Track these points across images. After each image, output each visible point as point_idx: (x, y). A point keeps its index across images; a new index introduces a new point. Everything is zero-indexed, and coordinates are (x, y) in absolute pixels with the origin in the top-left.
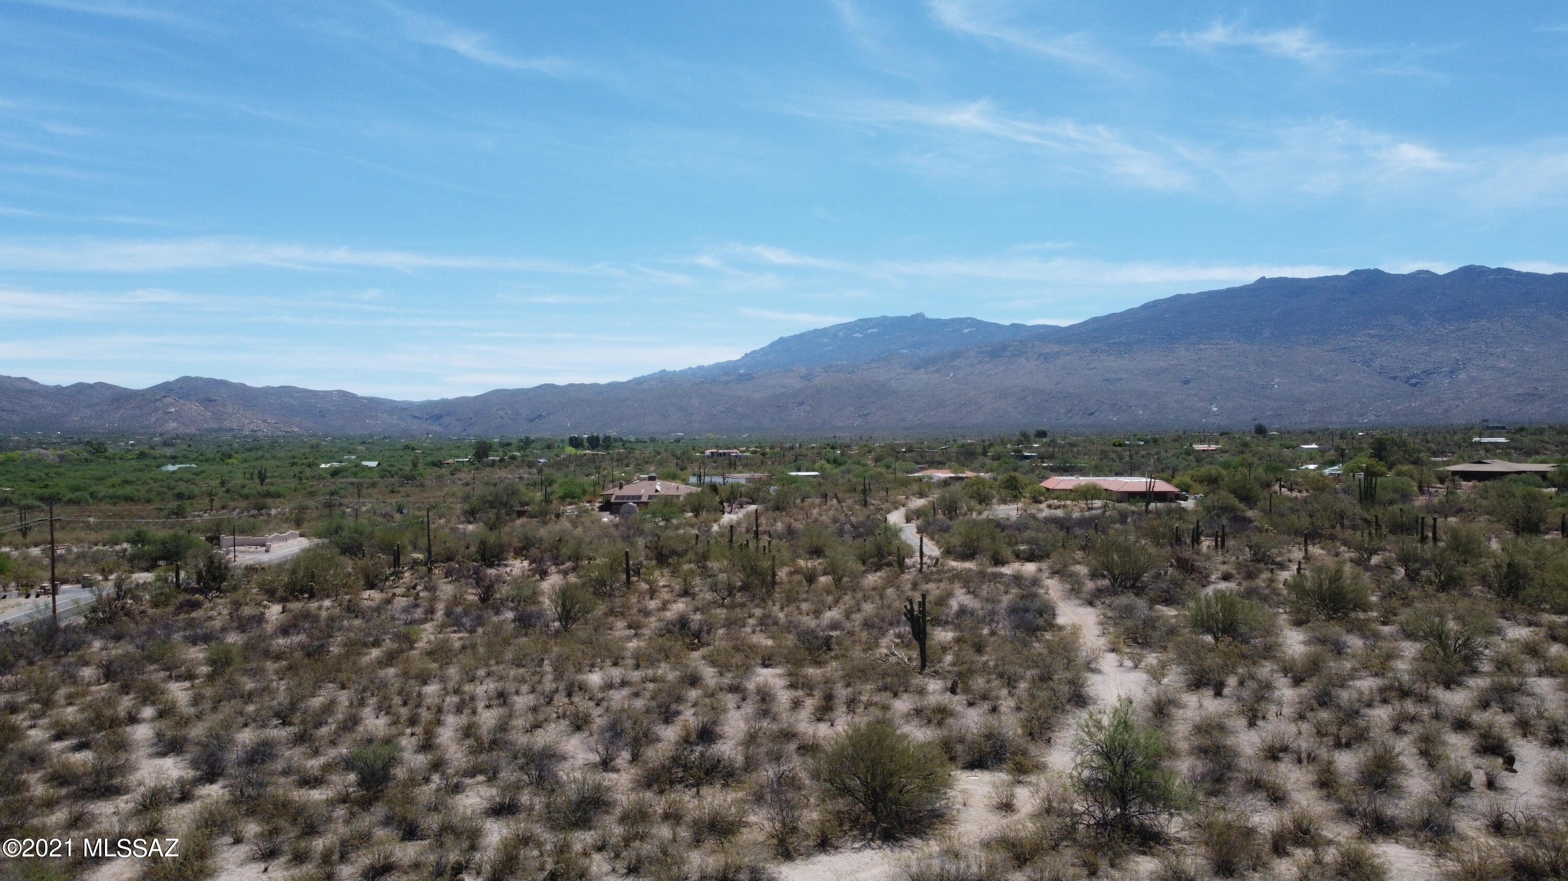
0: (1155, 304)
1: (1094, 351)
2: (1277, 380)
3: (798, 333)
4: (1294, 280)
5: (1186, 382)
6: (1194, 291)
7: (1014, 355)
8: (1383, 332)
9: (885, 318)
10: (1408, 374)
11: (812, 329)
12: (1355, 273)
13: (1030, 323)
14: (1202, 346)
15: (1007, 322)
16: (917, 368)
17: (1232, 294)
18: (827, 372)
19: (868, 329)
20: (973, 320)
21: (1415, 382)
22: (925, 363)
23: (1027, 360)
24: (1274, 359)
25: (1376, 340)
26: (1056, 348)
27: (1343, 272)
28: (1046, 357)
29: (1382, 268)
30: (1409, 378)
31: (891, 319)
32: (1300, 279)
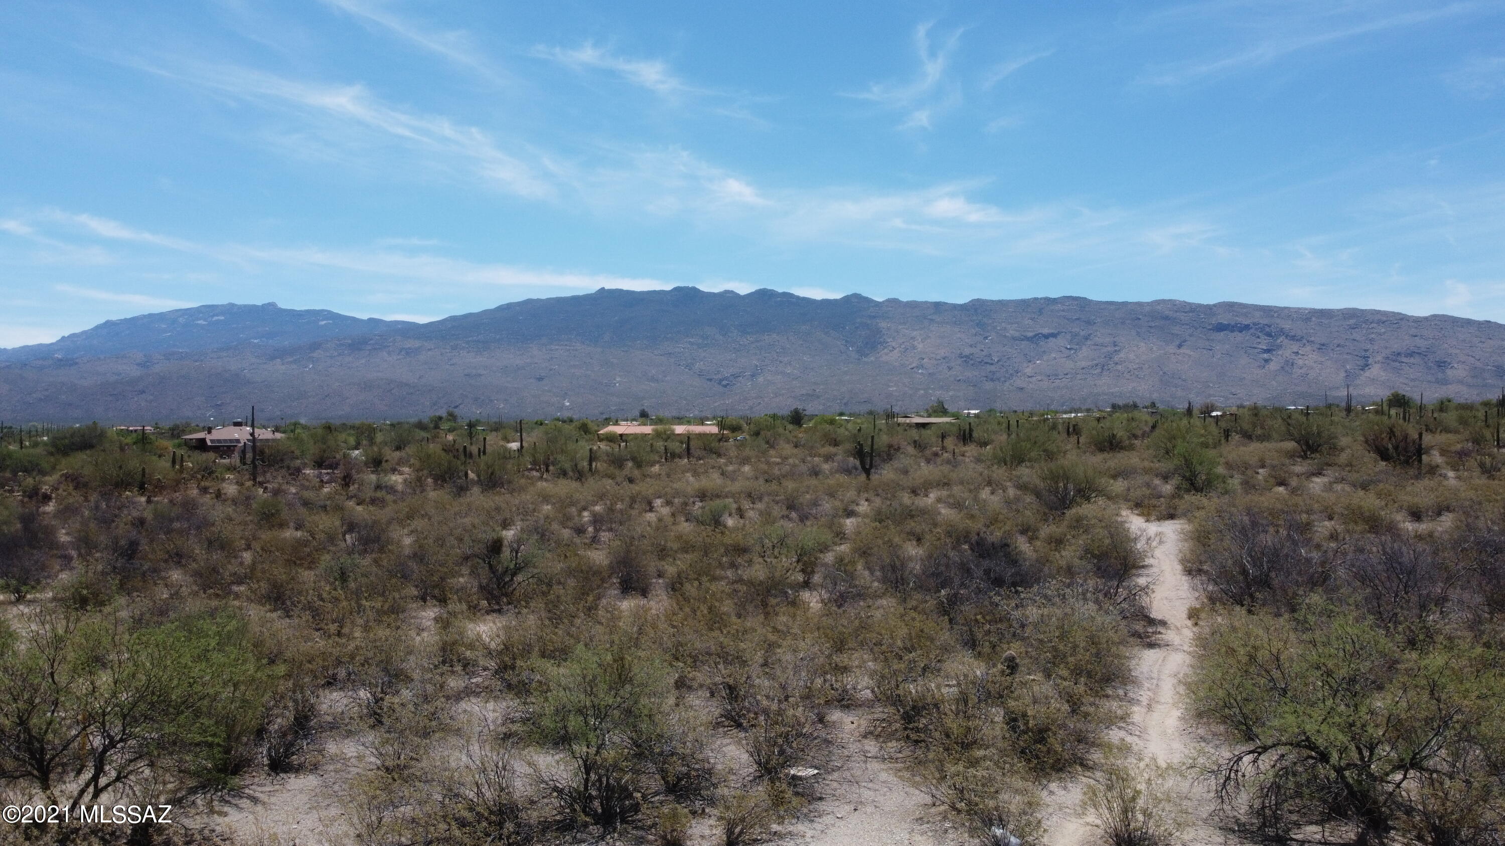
0: (509, 306)
1: (454, 348)
2: (618, 379)
3: (128, 317)
4: (628, 292)
5: (540, 379)
6: (544, 296)
7: (375, 349)
8: (700, 341)
9: (232, 305)
10: (720, 376)
11: (146, 313)
12: (677, 289)
13: (389, 318)
14: (553, 347)
15: (364, 316)
16: (273, 358)
17: (577, 302)
18: (169, 359)
19: (214, 316)
20: (329, 312)
21: (726, 383)
22: (280, 354)
23: (389, 353)
24: (615, 361)
25: (695, 347)
26: (417, 344)
27: (668, 287)
28: (409, 352)
29: (698, 287)
30: (721, 380)
31: (240, 307)
32: (633, 292)
